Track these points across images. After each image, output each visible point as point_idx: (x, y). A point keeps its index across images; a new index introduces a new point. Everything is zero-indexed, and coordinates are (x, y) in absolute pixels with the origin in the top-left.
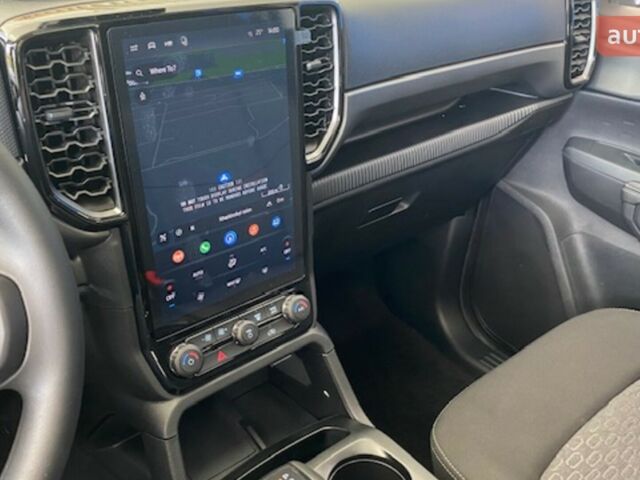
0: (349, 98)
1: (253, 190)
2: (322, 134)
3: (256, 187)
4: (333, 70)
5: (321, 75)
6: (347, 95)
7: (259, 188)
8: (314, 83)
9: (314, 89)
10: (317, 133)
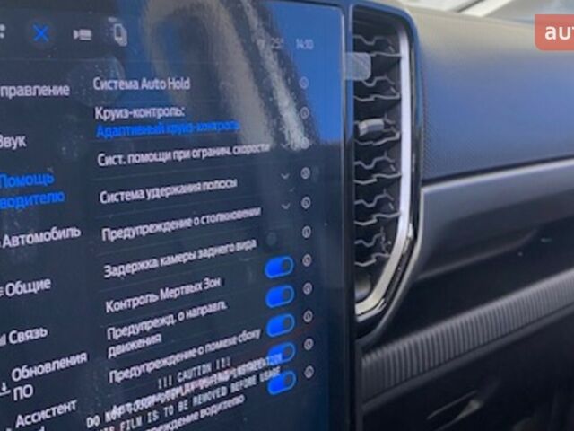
0: (427, 196)
1: (251, 381)
2: (381, 264)
3: (257, 373)
4: (399, 141)
5: (380, 151)
6: (425, 190)
7: (264, 377)
8: (368, 163)
9: (369, 174)
10: (373, 261)
